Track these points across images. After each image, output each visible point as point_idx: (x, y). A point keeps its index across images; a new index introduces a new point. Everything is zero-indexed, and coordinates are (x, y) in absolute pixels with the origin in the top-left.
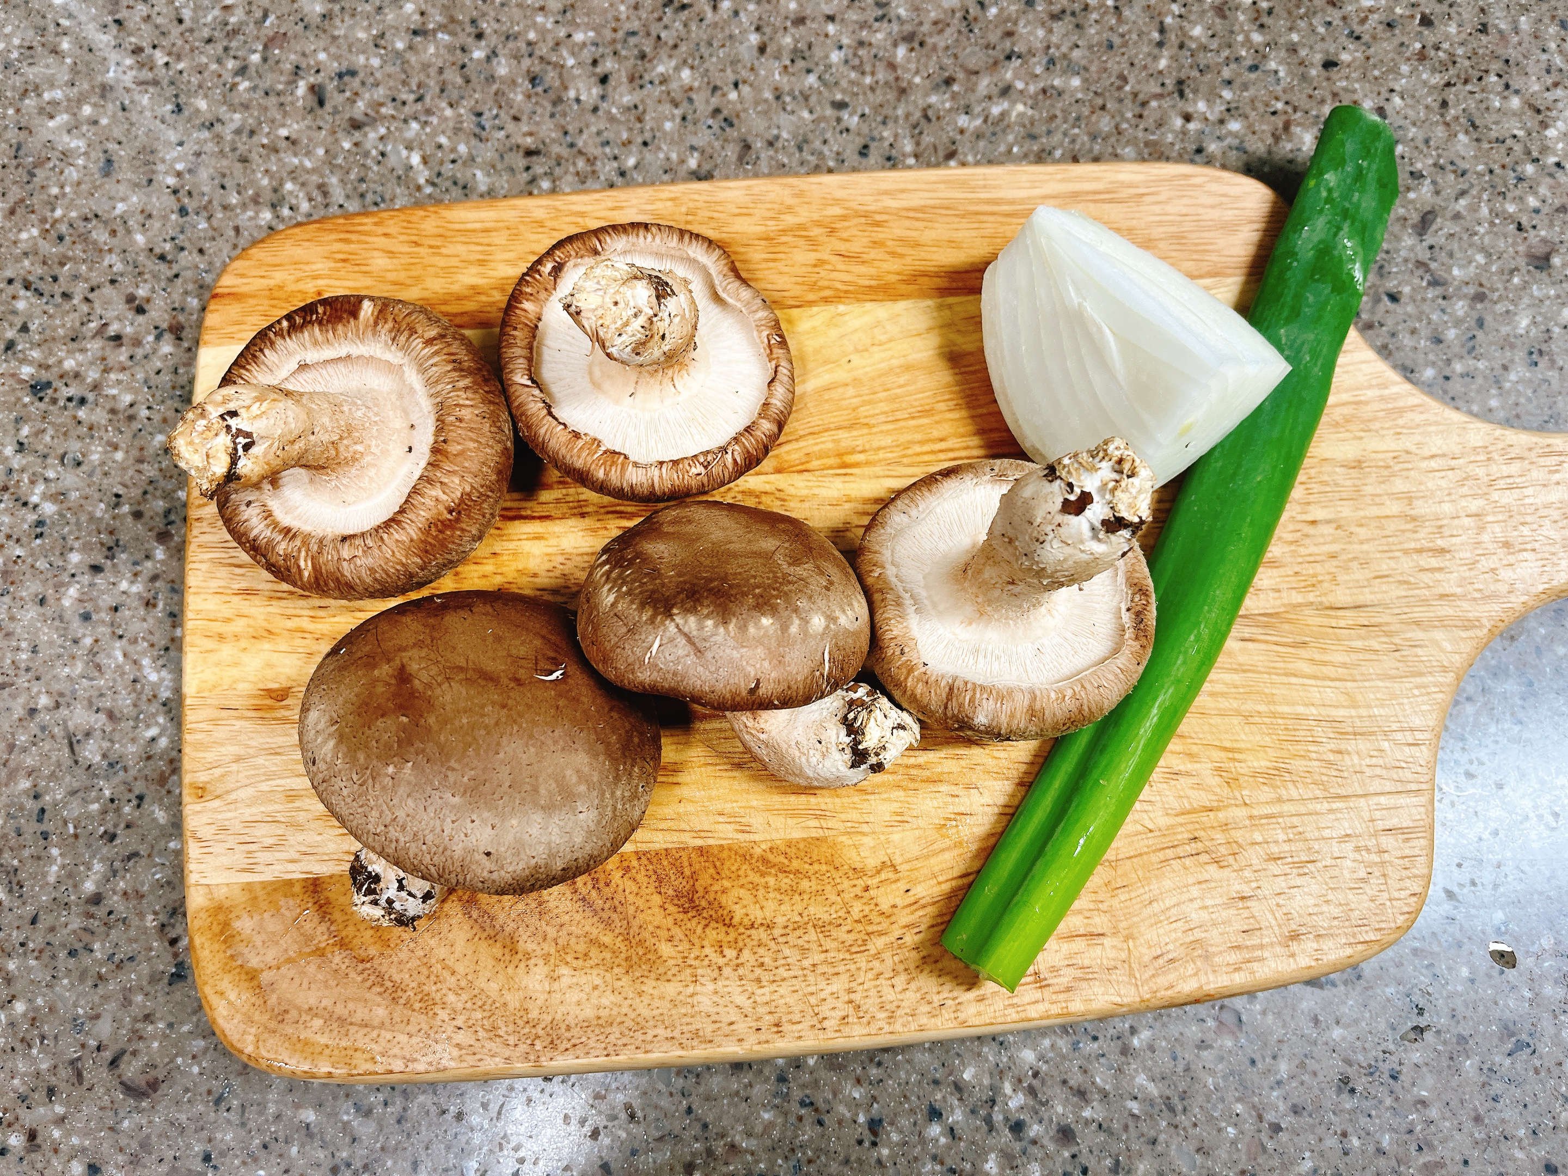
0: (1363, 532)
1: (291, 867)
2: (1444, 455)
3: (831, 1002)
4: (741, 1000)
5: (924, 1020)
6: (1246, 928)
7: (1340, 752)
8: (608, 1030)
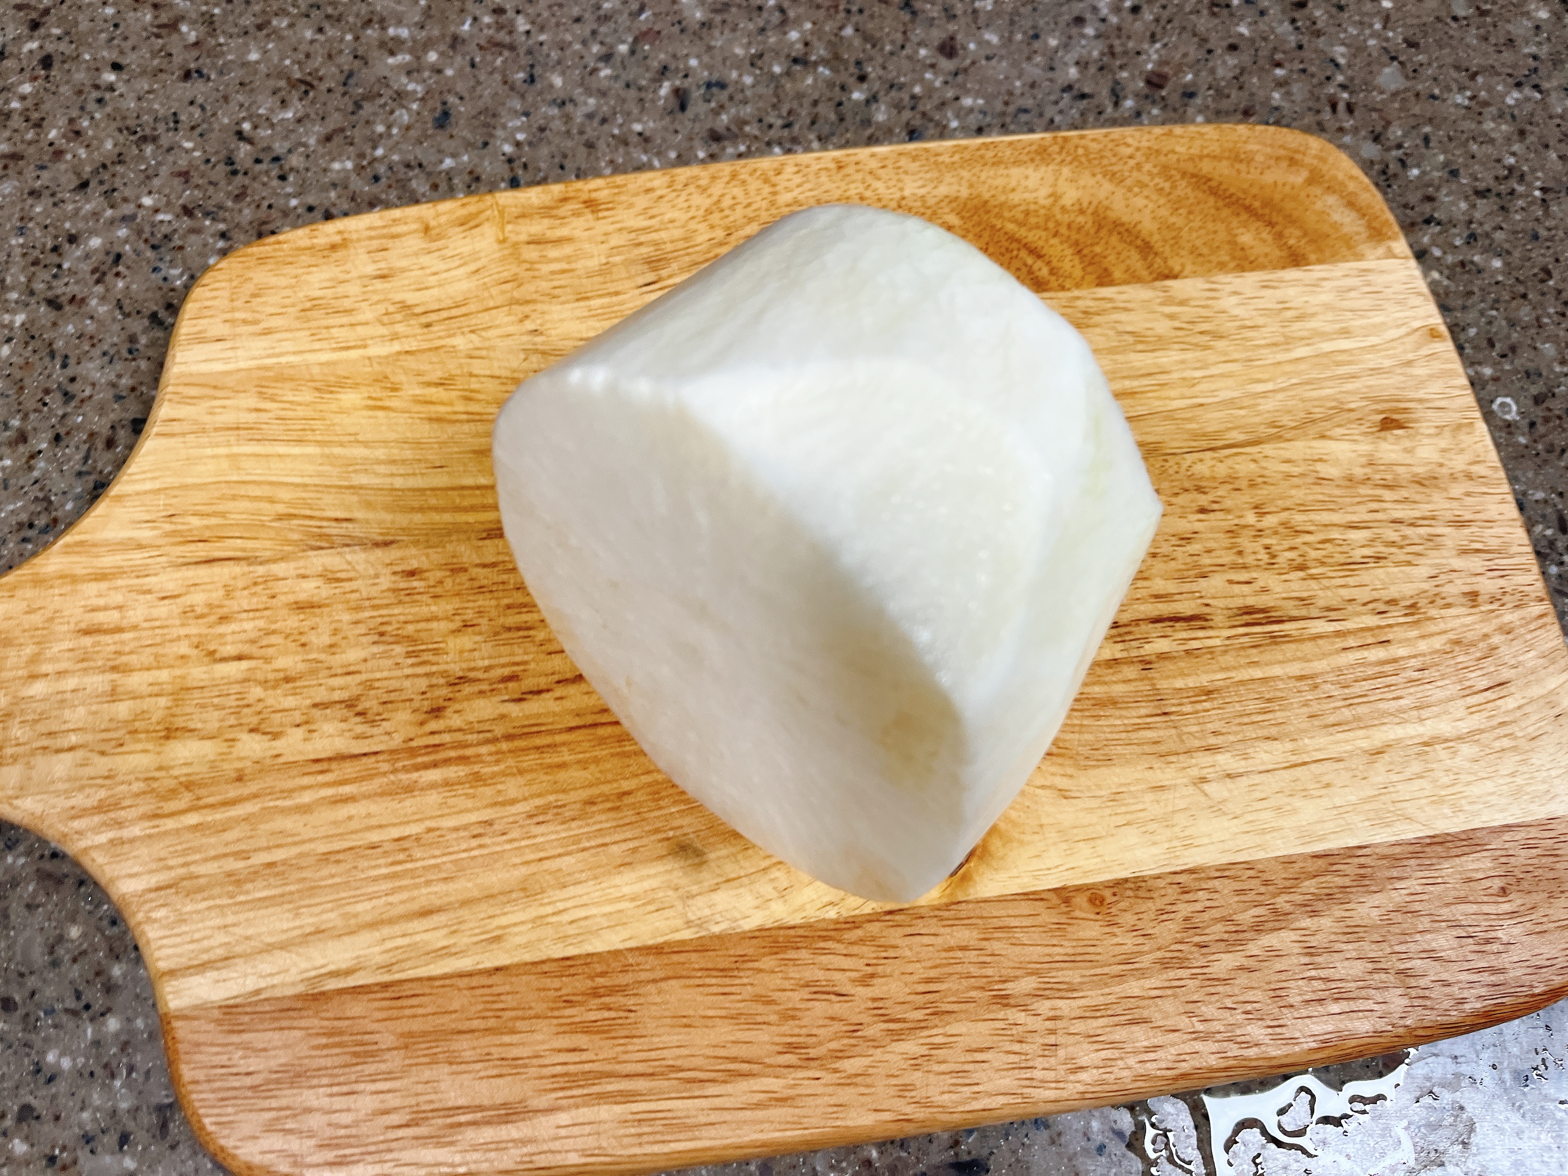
0: (183, 649)
1: (1325, 275)
5: (704, 175)
6: (382, 253)
8: (995, 160)
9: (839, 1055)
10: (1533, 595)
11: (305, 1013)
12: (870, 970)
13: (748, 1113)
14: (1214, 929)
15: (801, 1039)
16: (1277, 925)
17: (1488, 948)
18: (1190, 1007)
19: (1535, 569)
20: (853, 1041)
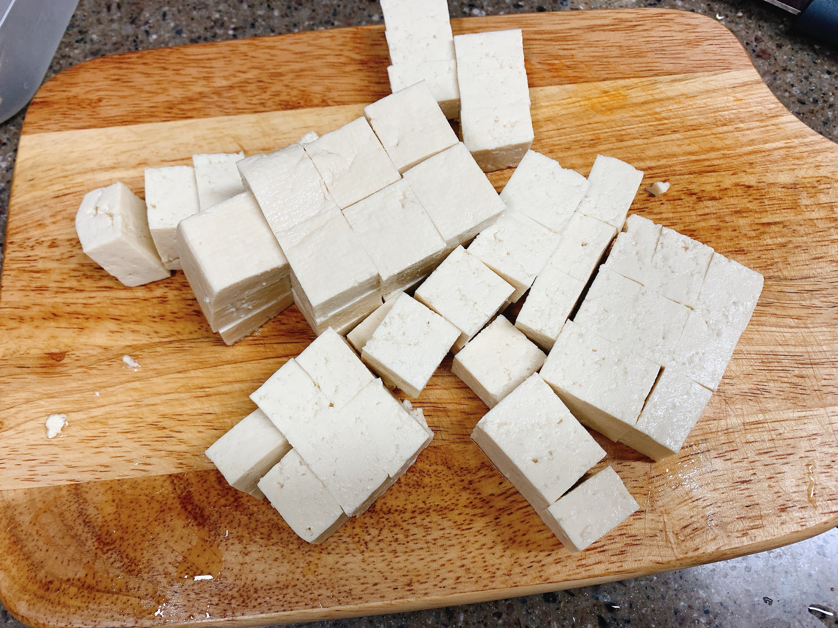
0: (801, 230)
1: (60, 477)
3: (449, 567)
4: (381, 566)
5: (517, 579)
6: (749, 503)
7: (802, 377)
8: (285, 591)
10: (15, 246)
11: (692, 66)
14: (252, 88)
16: (220, 89)
18: (272, 58)
19: (7, 260)
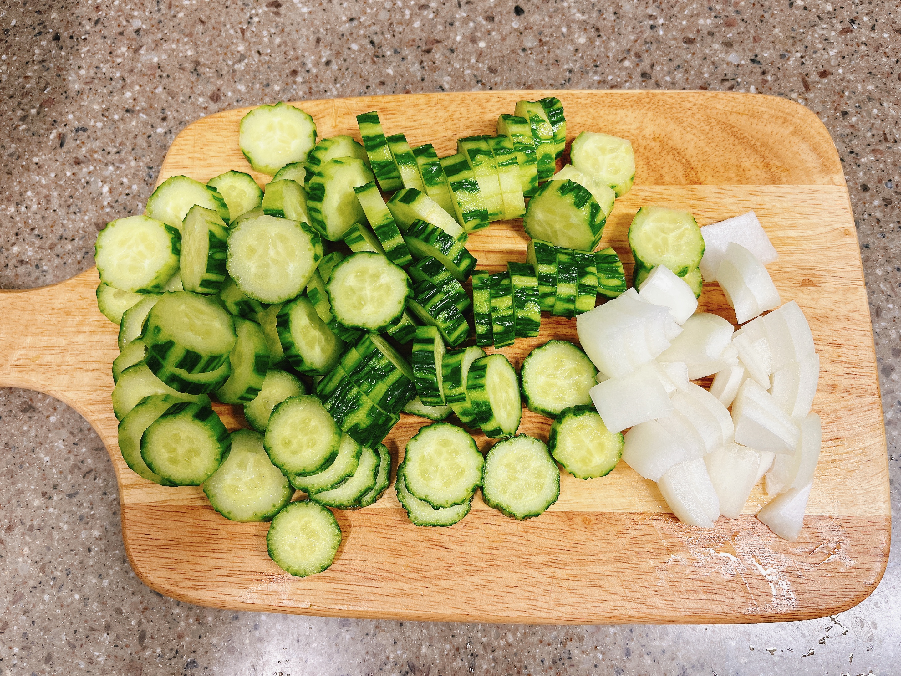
1: (789, 191)
2: (87, 371)
5: (447, 98)
8: (611, 104)
9: (439, 577)
10: (869, 391)
11: (185, 515)
12: (462, 538)
13: (390, 598)
14: (646, 545)
15: (422, 567)
16: (681, 548)
17: (798, 579)
18: (625, 583)
19: (874, 377)
20: (448, 572)
